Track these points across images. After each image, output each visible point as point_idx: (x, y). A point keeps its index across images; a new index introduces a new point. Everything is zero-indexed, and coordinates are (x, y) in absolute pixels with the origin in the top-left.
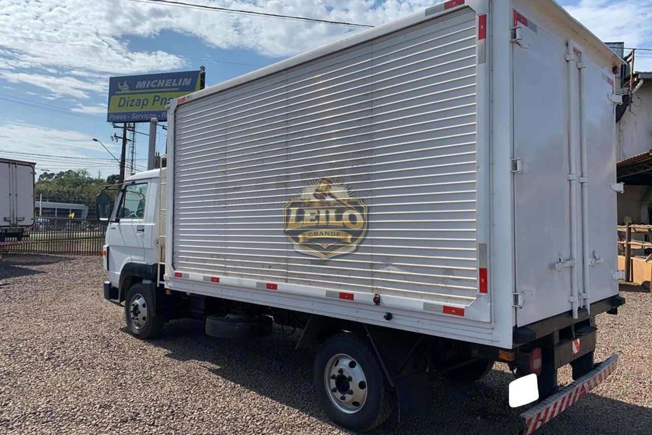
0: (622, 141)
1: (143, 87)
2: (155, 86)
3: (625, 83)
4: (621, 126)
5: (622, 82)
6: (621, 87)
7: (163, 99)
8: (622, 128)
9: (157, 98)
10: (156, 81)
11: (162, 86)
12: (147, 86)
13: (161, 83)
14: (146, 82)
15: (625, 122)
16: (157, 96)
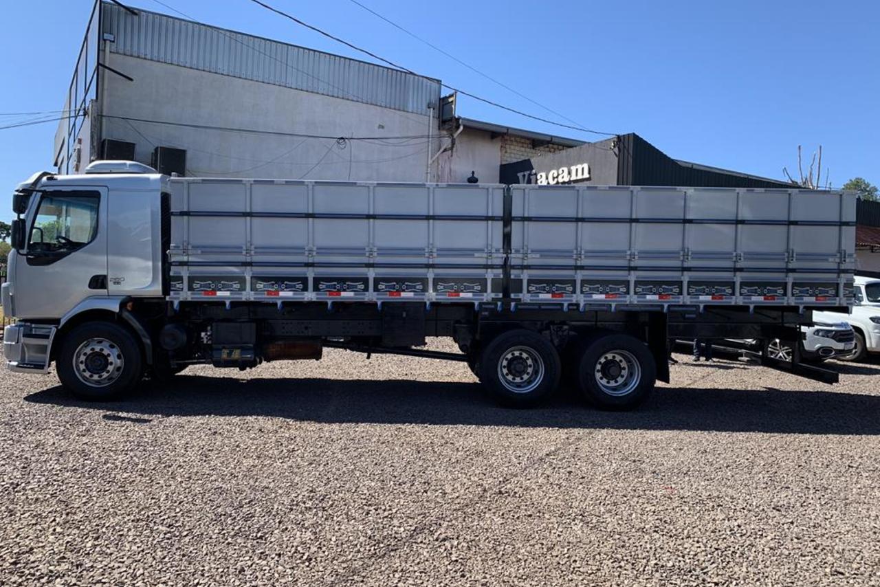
5: (439, 124)
8: (440, 173)
15: (442, 167)
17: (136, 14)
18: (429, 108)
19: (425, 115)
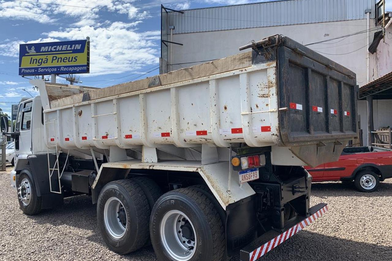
0: (378, 66)
1: (46, 50)
2: (55, 50)
3: (378, 22)
4: (377, 55)
5: (376, 22)
6: (376, 26)
7: (59, 58)
8: (378, 56)
9: (55, 58)
10: (56, 47)
11: (59, 50)
12: (49, 50)
13: (59, 48)
14: (48, 47)
15: (380, 52)
16: (55, 57)
17: (183, 13)
18: (366, 13)
19: (363, 19)
